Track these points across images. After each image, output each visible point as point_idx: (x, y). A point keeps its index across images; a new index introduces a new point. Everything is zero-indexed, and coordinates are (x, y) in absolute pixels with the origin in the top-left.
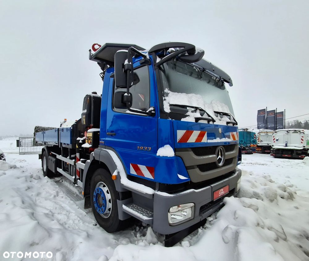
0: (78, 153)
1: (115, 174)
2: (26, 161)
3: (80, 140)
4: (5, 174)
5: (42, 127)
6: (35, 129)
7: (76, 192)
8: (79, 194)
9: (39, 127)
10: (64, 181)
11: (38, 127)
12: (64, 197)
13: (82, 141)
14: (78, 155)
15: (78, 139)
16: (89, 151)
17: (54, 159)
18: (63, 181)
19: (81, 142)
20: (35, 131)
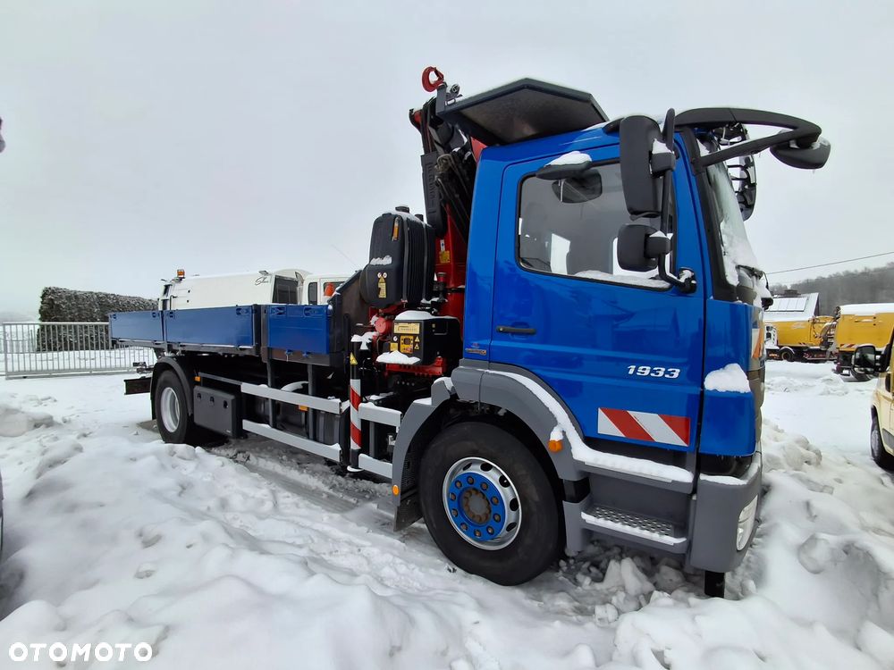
0: (357, 378)
1: (556, 436)
2: (55, 401)
3: (360, 343)
4: (79, 449)
5: (69, 292)
6: (43, 297)
7: (317, 488)
8: (331, 491)
9: (58, 289)
10: (252, 457)
11: (53, 292)
12: (301, 504)
13: (368, 344)
14: (355, 385)
15: (355, 339)
16: (386, 374)
17: (230, 398)
18: (248, 458)
19: (364, 347)
20: (42, 303)
